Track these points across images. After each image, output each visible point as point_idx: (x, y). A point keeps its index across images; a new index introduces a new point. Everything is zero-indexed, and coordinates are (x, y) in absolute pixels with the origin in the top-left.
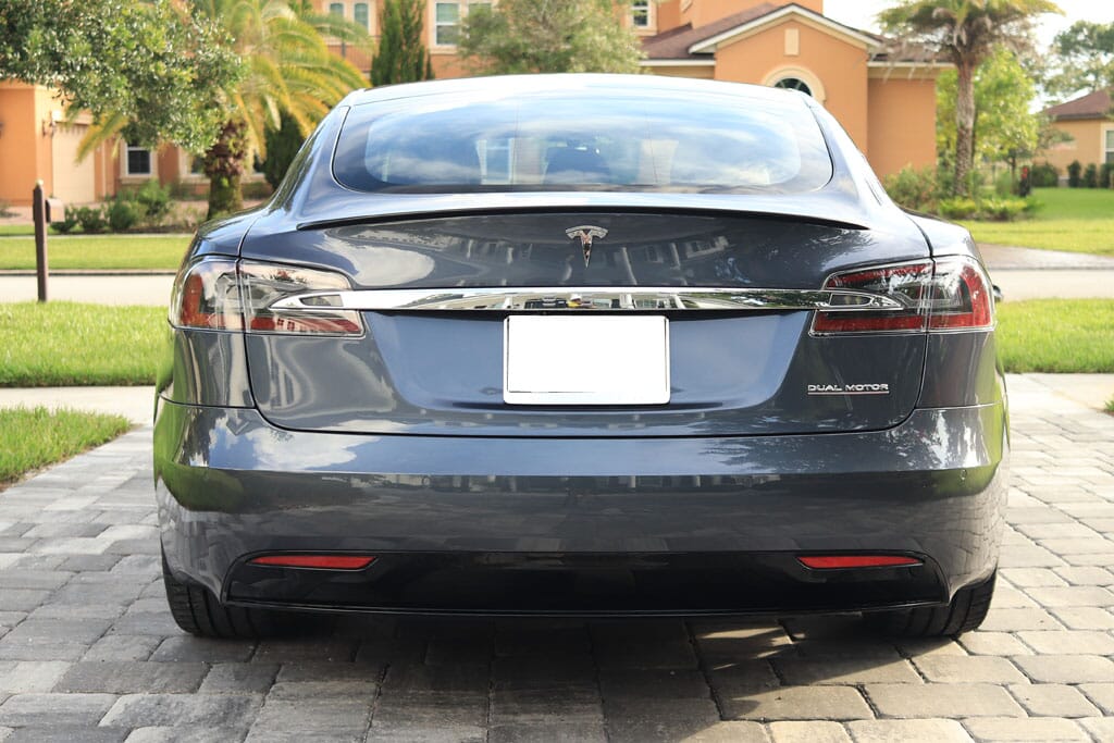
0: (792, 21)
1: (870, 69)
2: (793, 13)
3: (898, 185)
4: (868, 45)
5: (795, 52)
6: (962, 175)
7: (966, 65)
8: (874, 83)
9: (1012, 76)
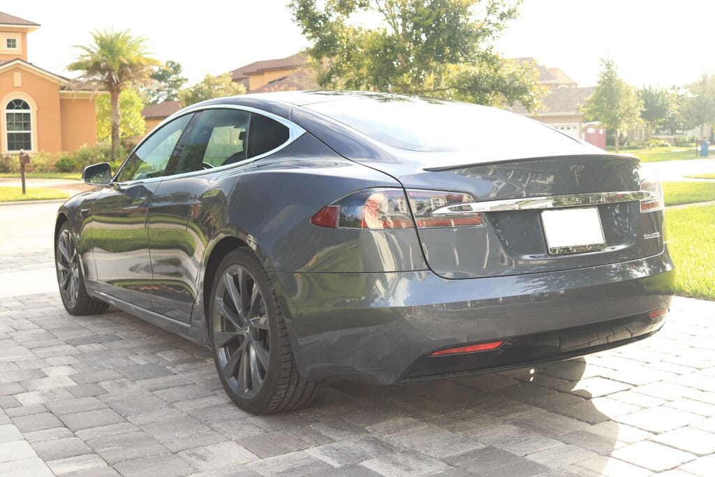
0: (17, 69)
1: (61, 94)
2: (18, 64)
3: (82, 155)
4: (59, 81)
5: (20, 85)
6: (116, 149)
7: (115, 92)
8: (63, 102)
9: (131, 97)
